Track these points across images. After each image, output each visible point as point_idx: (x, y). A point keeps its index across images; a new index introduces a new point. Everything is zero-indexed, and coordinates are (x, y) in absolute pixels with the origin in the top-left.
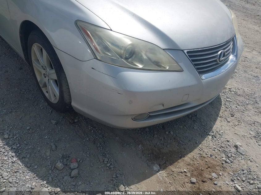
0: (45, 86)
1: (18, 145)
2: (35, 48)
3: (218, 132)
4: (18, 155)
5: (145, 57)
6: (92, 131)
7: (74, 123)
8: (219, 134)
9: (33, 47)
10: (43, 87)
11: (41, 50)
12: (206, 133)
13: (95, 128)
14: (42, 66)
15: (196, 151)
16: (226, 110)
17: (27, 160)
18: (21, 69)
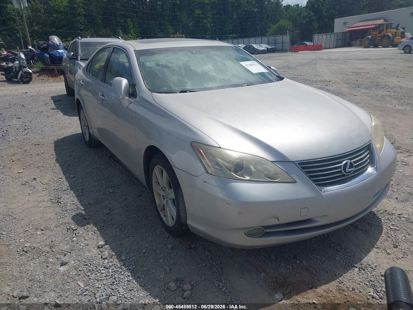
0: (164, 209)
1: (134, 267)
2: (156, 170)
3: (370, 265)
4: (133, 274)
5: (253, 169)
6: (209, 257)
7: (191, 248)
8: (371, 267)
9: (154, 169)
10: (161, 211)
11: (162, 171)
12: (352, 264)
13: (213, 254)
14: (162, 188)
15: (334, 283)
16: (387, 240)
17: (142, 280)
18: (140, 196)
